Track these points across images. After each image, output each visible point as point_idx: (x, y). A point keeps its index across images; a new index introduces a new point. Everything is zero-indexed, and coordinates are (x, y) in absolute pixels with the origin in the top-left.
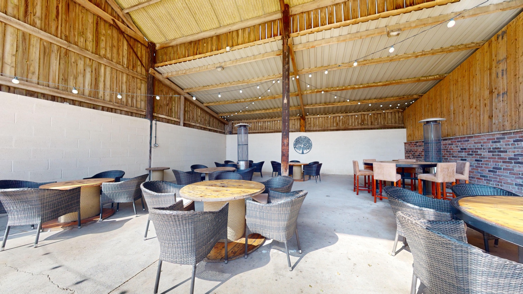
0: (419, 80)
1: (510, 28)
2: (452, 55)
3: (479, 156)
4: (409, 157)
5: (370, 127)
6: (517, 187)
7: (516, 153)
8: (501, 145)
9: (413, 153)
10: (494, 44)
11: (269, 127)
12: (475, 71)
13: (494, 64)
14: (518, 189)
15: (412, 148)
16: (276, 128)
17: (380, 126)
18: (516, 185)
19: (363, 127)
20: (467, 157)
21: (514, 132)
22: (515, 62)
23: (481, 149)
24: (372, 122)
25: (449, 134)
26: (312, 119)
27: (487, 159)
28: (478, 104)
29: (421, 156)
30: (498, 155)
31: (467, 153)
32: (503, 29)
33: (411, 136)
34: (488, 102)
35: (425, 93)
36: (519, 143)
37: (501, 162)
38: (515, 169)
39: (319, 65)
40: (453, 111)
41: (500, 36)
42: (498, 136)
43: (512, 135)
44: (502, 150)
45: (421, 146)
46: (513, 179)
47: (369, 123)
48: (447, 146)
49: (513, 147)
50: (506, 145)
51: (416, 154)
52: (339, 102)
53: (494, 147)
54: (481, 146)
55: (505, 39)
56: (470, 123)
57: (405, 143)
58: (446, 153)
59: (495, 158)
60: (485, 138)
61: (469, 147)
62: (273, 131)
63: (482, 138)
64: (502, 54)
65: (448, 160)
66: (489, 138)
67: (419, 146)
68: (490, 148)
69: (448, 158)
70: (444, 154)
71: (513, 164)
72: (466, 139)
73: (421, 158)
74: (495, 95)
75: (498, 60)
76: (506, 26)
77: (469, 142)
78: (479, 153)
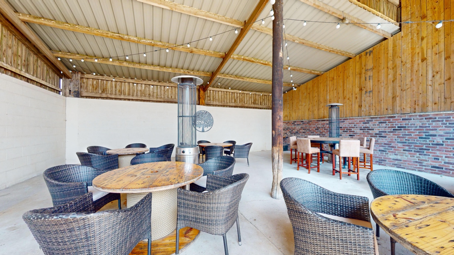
1: (375, 50)
3: (352, 133)
4: (286, 133)
6: (380, 152)
7: (380, 131)
8: (370, 125)
9: (290, 130)
10: (364, 57)
12: (349, 74)
13: (363, 71)
14: (381, 153)
15: (290, 127)
16: (166, 97)
17: (266, 107)
18: (379, 150)
20: (342, 133)
21: (379, 117)
22: (378, 72)
23: (354, 127)
24: (261, 103)
25: (325, 116)
26: (212, 91)
27: (359, 135)
28: (351, 97)
29: (299, 133)
30: (367, 132)
31: (342, 131)
32: (371, 49)
33: (287, 117)
34: (358, 96)
35: (303, 83)
36: (382, 124)
37: (369, 136)
38: (379, 140)
40: (329, 100)
41: (368, 53)
42: (368, 119)
43: (378, 119)
44: (370, 128)
45: (299, 125)
46: (377, 147)
48: (325, 125)
49: (378, 126)
50: (373, 125)
51: (294, 131)
53: (365, 126)
54: (355, 125)
55: (372, 56)
56: (344, 109)
58: (324, 130)
59: (365, 134)
60: (357, 120)
61: (344, 126)
62: (162, 100)
63: (356, 120)
64: (370, 65)
65: (326, 135)
66: (361, 120)
67: (297, 125)
68: (361, 127)
69: (326, 134)
70: (322, 131)
71: (378, 138)
72: (342, 120)
73: (299, 134)
74: (364, 92)
75: (366, 69)
76: (372, 48)
77: (344, 123)
78: (352, 130)
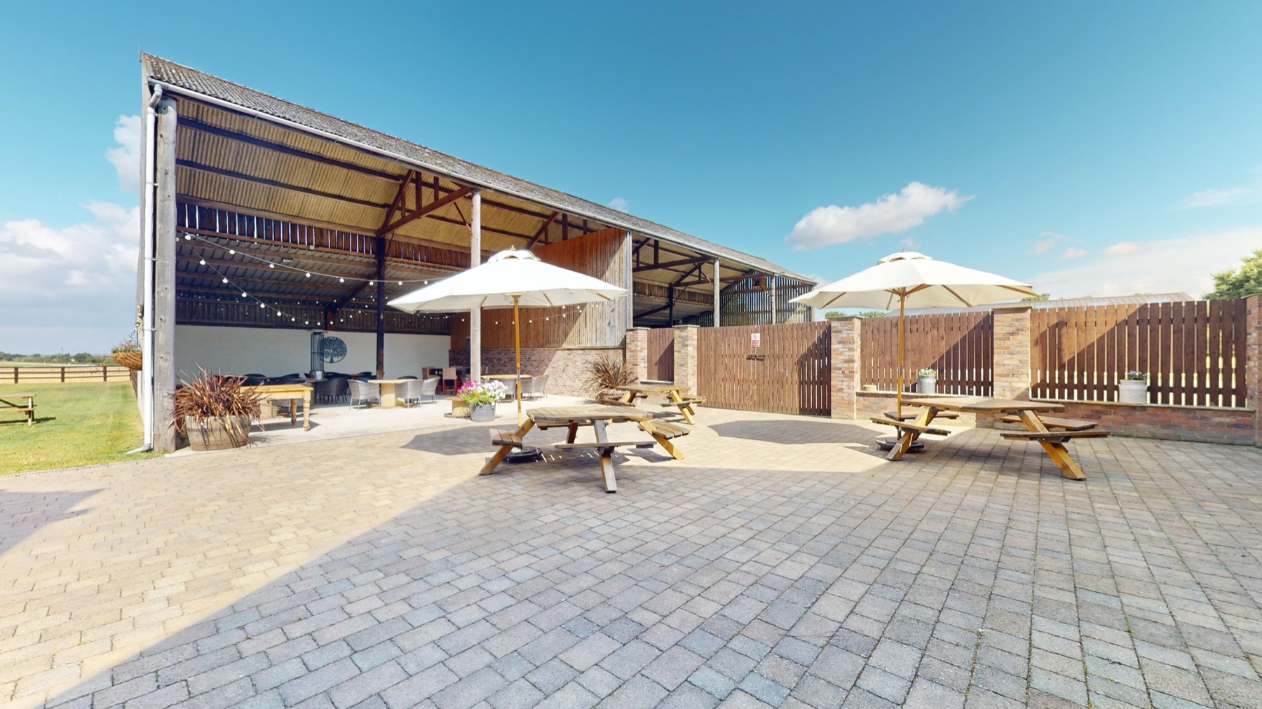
16: (279, 321)
17: (428, 331)
26: (344, 313)
47: (417, 327)
57: (450, 351)
62: (273, 325)
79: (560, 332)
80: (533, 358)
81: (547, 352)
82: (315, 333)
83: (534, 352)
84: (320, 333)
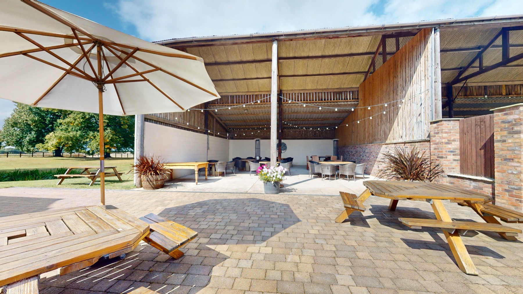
0: (336, 119)
2: (343, 114)
5: (318, 138)
11: (259, 136)
19: (315, 137)
24: (320, 135)
26: (287, 131)
39: (293, 111)
47: (318, 136)
52: (302, 124)
79: (382, 131)
80: (366, 151)
81: (373, 147)
82: (257, 140)
83: (367, 147)
84: (259, 140)
